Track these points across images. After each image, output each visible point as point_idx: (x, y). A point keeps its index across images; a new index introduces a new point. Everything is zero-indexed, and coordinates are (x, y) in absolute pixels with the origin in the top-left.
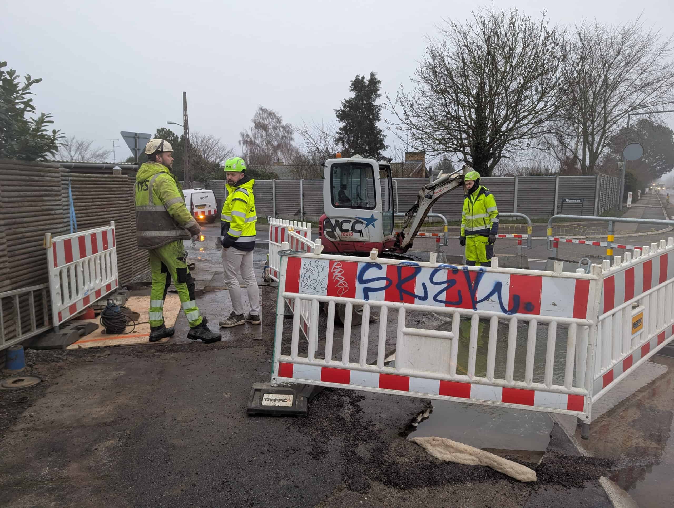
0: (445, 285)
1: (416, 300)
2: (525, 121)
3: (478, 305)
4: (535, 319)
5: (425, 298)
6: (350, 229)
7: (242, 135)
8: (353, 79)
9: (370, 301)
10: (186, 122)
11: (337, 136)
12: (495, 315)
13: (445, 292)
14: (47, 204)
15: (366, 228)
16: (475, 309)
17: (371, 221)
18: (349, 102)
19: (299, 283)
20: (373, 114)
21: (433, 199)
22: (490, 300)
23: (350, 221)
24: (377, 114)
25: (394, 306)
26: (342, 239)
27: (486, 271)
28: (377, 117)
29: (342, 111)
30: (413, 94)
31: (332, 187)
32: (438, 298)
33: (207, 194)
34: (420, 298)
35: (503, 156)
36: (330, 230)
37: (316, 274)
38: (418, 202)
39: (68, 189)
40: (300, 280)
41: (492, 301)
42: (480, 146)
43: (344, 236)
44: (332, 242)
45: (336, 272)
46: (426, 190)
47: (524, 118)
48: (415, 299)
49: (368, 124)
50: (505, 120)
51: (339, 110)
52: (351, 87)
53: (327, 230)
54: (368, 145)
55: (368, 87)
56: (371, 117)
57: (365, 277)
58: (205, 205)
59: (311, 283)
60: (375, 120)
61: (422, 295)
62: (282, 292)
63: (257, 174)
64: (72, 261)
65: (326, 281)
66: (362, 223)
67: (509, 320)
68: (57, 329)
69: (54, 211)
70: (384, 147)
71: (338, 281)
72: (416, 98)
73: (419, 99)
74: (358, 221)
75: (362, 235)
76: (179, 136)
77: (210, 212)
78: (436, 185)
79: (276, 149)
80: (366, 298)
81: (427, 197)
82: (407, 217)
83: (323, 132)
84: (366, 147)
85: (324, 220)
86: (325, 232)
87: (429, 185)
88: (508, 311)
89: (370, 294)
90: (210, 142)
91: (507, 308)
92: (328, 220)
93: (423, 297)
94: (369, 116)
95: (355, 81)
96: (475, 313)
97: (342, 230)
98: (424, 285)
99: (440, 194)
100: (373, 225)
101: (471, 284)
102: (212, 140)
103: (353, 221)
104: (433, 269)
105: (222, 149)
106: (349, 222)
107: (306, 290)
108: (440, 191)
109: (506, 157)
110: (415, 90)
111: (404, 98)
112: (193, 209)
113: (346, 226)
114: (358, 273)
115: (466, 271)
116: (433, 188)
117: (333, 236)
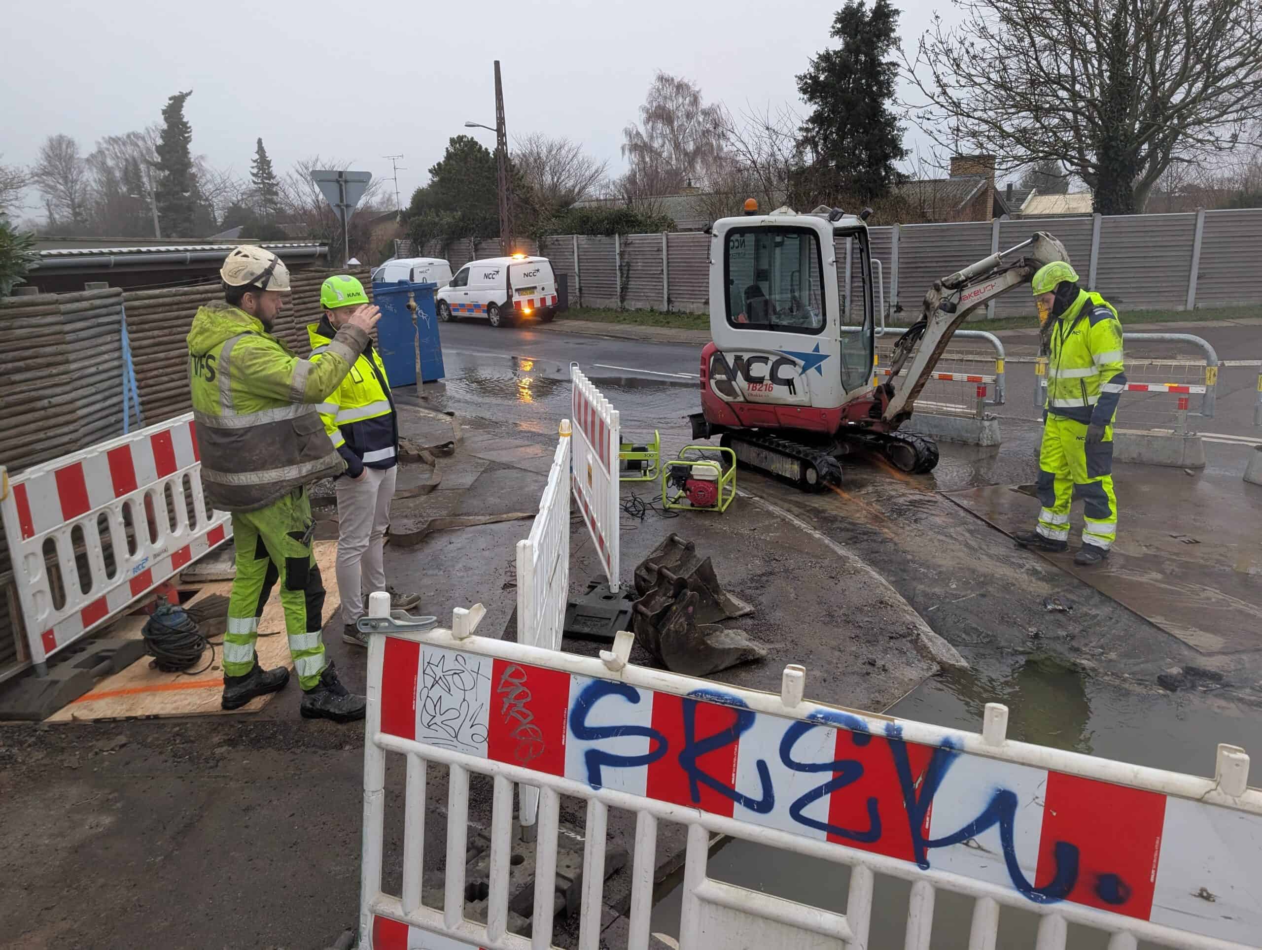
0: (826, 777)
1: (738, 807)
2: (1230, 80)
3: (932, 854)
4: (1134, 933)
5: (765, 805)
6: (768, 377)
7: (628, 133)
8: (840, 8)
9: (603, 792)
10: (501, 121)
11: (800, 136)
12: (987, 894)
13: (826, 800)
14: (25, 388)
15: (803, 375)
16: (923, 863)
17: (813, 360)
18: (826, 57)
19: (414, 712)
20: (880, 84)
21: (958, 313)
22: (972, 843)
23: (768, 359)
24: (888, 83)
25: (673, 818)
26: (750, 398)
27: (962, 751)
28: (888, 89)
29: (811, 78)
30: (961, 34)
31: (728, 282)
32: (805, 812)
33: (537, 266)
34: (749, 803)
35: (1173, 159)
36: (724, 377)
37: (458, 695)
38: (925, 317)
39: (119, 331)
40: (418, 705)
41: (979, 848)
42: (1113, 143)
43: (754, 393)
44: (727, 403)
45: (512, 696)
46: (944, 290)
47: (1230, 71)
48: (736, 804)
49: (866, 103)
50: (1181, 79)
51: (805, 76)
52: (833, 27)
53: (718, 377)
54: (866, 149)
55: (869, 24)
56: (875, 88)
57: (593, 719)
58: (535, 288)
59: (444, 718)
60: (883, 95)
61: (757, 794)
62: (373, 734)
63: (633, 222)
64: (88, 509)
65: (484, 718)
66: (794, 364)
67: (1039, 917)
68: (42, 670)
69: (46, 401)
70: (900, 153)
71: (515, 722)
72: (967, 44)
73: (972, 44)
74: (784, 360)
75: (793, 391)
76: (491, 151)
77: (543, 300)
78: (968, 279)
79: (691, 158)
80: (595, 780)
81: (943, 307)
82: (898, 351)
83: (768, 129)
84: (861, 153)
85: (711, 355)
86: (712, 382)
87: (952, 278)
88: (1035, 890)
89: (606, 771)
90: (563, 152)
91: (1030, 877)
92: (718, 354)
93: (758, 803)
94: (871, 87)
95: (843, 12)
96: (921, 878)
97: (749, 379)
98: (762, 767)
99: (975, 300)
100: (819, 370)
101: (912, 784)
102: (566, 148)
103: (773, 358)
104: (791, 723)
105: (586, 165)
106: (765, 360)
107: (432, 733)
108: (976, 294)
109: (1183, 160)
110: (964, 27)
111: (940, 45)
112: (512, 296)
113: (759, 370)
114: (571, 704)
115: (894, 740)
116: (959, 286)
117: (730, 391)
